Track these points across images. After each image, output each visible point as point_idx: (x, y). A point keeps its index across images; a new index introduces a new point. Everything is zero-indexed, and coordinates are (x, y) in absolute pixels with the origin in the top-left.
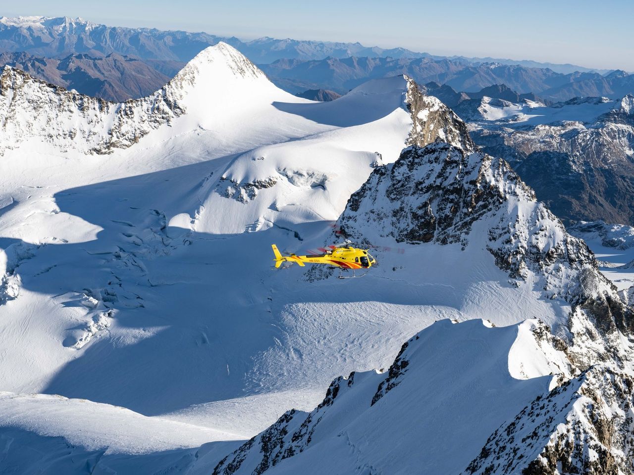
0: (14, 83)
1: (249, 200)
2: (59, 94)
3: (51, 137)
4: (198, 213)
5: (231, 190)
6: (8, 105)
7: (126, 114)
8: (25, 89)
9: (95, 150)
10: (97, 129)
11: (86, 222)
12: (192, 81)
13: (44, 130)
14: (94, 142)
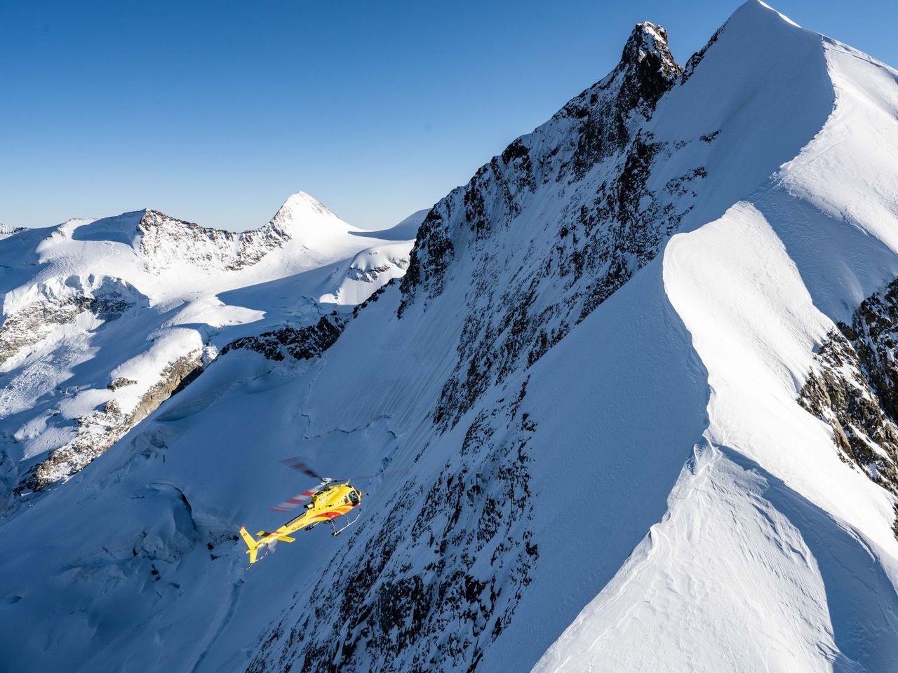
0: (155, 221)
1: (373, 280)
2: (192, 229)
3: (193, 259)
4: (339, 292)
5: (359, 275)
6: (154, 237)
7: (248, 241)
8: (165, 225)
9: (230, 267)
10: (227, 252)
11: (249, 310)
12: (290, 216)
13: (186, 254)
14: (228, 262)
